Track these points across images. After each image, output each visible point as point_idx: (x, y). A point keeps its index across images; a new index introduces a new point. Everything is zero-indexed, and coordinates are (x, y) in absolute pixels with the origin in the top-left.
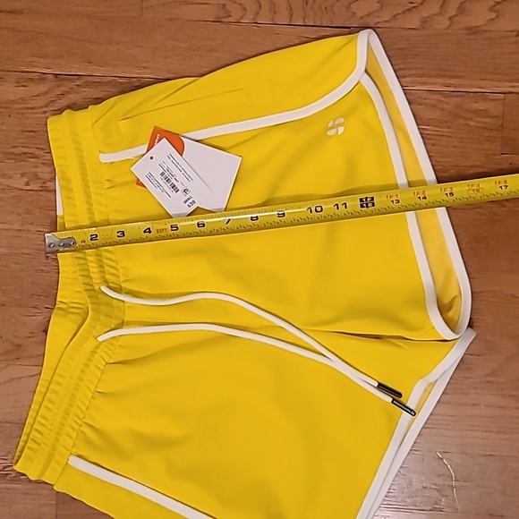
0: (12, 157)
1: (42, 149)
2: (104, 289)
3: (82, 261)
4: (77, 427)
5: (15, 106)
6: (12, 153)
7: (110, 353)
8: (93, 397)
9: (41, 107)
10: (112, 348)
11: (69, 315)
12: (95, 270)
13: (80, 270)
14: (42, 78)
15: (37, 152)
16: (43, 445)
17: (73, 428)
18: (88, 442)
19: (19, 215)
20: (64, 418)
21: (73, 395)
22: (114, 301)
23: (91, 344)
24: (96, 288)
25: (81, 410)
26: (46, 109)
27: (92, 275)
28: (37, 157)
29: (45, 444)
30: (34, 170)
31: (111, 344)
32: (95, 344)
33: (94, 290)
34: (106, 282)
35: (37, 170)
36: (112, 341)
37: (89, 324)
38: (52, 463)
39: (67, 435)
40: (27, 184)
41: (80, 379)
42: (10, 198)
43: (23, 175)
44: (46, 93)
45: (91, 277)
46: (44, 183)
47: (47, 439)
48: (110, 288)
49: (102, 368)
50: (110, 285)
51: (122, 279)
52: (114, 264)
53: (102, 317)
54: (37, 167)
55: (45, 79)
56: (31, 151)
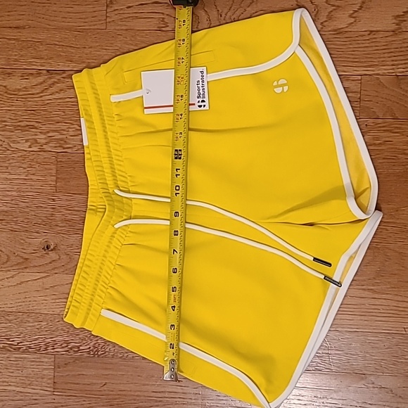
0: (19, 128)
1: (40, 122)
2: (117, 191)
3: (101, 173)
4: (104, 290)
5: (21, 93)
6: (19, 126)
7: (124, 236)
8: (114, 268)
9: (38, 93)
10: (125, 233)
11: (98, 213)
12: (110, 179)
13: (99, 179)
14: (39, 73)
15: (36, 125)
16: (82, 304)
17: (102, 291)
18: (113, 299)
19: (25, 168)
20: (96, 284)
21: (101, 268)
22: (124, 199)
23: (110, 230)
24: (111, 191)
25: (107, 278)
26: (42, 94)
27: (108, 182)
28: (36, 128)
29: (84, 302)
30: (34, 137)
31: (124, 230)
32: (113, 230)
33: (109, 193)
34: (118, 187)
35: (37, 137)
36: (124, 228)
37: (107, 216)
38: (90, 315)
39: (98, 296)
40: (30, 147)
41: (104, 256)
42: (18, 157)
43: (27, 141)
44: (41, 83)
45: (107, 184)
46: (42, 146)
47: (85, 299)
48: (121, 190)
49: (119, 247)
50: (121, 189)
51: (130, 184)
52: (123, 174)
53: (116, 210)
54: (36, 135)
55: (41, 73)
56: (32, 124)
